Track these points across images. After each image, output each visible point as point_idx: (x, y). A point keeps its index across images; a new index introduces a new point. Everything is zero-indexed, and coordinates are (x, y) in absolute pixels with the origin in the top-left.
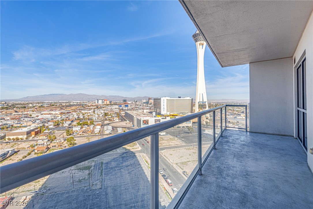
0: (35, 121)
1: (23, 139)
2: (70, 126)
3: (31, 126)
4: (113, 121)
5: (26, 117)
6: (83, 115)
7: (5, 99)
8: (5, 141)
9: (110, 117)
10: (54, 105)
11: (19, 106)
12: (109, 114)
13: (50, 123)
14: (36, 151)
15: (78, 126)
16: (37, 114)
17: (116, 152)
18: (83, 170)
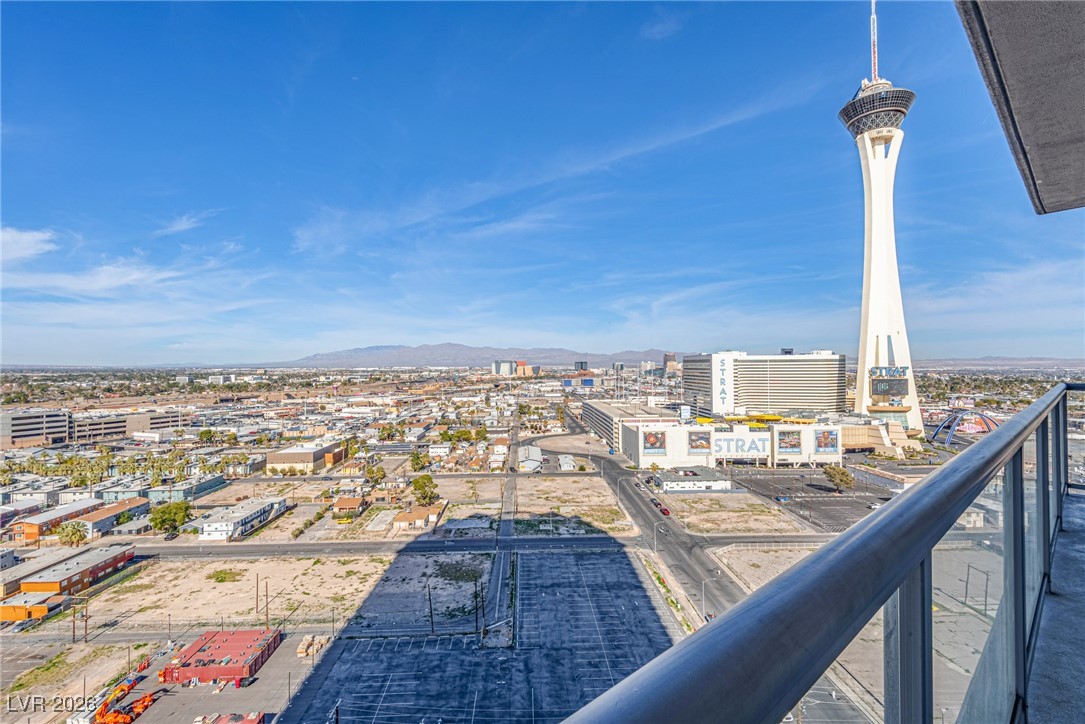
0: (334, 424)
1: (306, 473)
2: (422, 441)
3: (324, 438)
4: (544, 432)
5: (312, 412)
6: (456, 409)
7: (263, 361)
8: (263, 477)
9: (536, 417)
10: (379, 379)
11: (296, 381)
12: (532, 409)
13: (370, 431)
14: (336, 510)
15: (442, 443)
16: (338, 405)
17: (556, 536)
18: (457, 579)
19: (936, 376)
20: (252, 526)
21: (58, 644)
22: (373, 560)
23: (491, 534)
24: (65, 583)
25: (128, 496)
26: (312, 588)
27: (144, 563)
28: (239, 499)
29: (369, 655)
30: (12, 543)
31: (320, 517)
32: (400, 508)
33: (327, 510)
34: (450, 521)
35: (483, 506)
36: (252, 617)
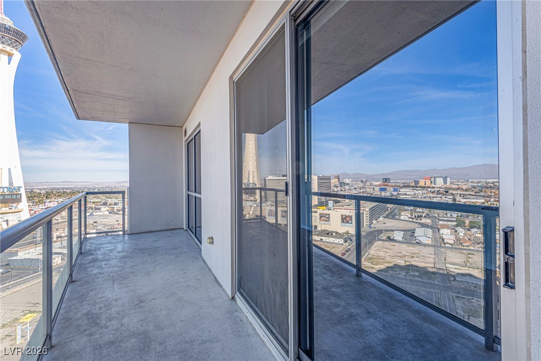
19: (38, 191)
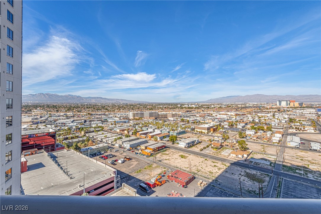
0: (215, 120)
1: (205, 133)
2: (244, 128)
3: (211, 124)
4: (303, 131)
5: (209, 116)
6: (259, 118)
7: (197, 101)
8: (194, 132)
9: (298, 124)
10: (230, 107)
11: (205, 106)
12: (296, 121)
13: (225, 123)
14: (213, 146)
15: (251, 130)
16: (216, 114)
17: (306, 177)
18: (253, 180)
20: (190, 145)
21: (151, 162)
22: (223, 164)
23: (270, 167)
24: (153, 149)
25: (166, 132)
26: (204, 167)
27: (167, 149)
28: (188, 137)
29: (219, 194)
30: (147, 139)
31: (208, 147)
32: (233, 149)
33: (210, 145)
34: (252, 158)
35: (268, 156)
36: (188, 169)
